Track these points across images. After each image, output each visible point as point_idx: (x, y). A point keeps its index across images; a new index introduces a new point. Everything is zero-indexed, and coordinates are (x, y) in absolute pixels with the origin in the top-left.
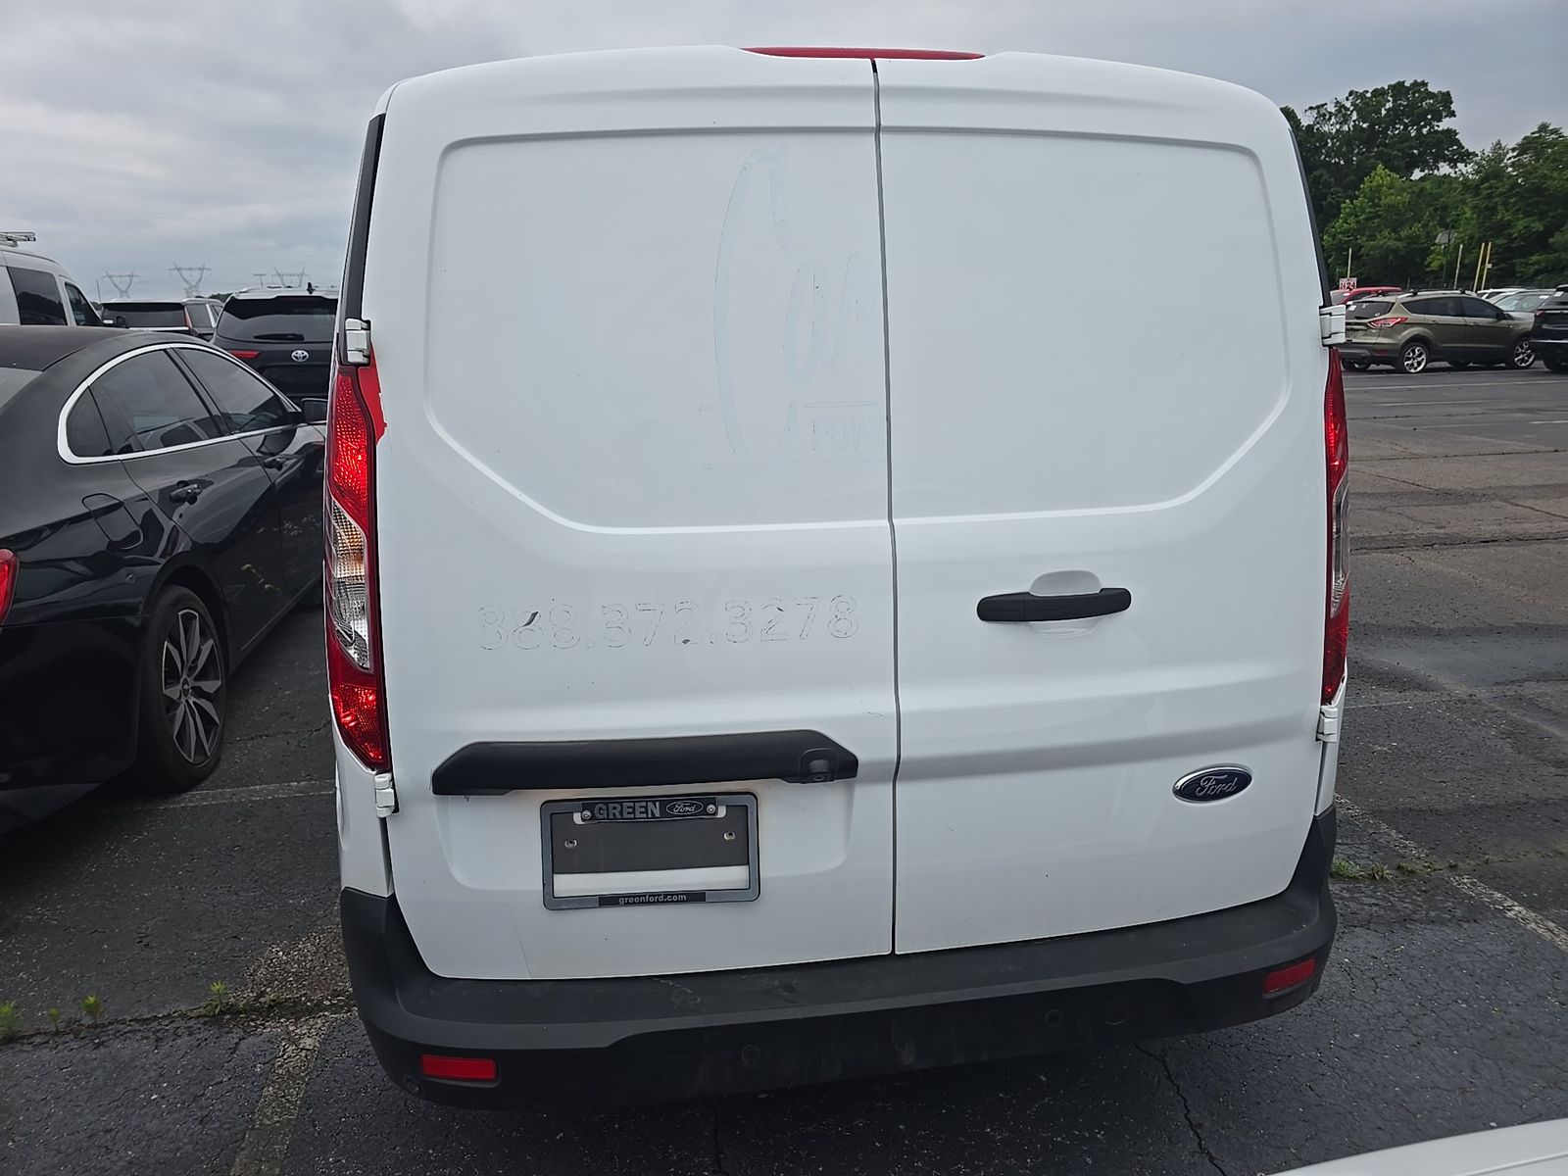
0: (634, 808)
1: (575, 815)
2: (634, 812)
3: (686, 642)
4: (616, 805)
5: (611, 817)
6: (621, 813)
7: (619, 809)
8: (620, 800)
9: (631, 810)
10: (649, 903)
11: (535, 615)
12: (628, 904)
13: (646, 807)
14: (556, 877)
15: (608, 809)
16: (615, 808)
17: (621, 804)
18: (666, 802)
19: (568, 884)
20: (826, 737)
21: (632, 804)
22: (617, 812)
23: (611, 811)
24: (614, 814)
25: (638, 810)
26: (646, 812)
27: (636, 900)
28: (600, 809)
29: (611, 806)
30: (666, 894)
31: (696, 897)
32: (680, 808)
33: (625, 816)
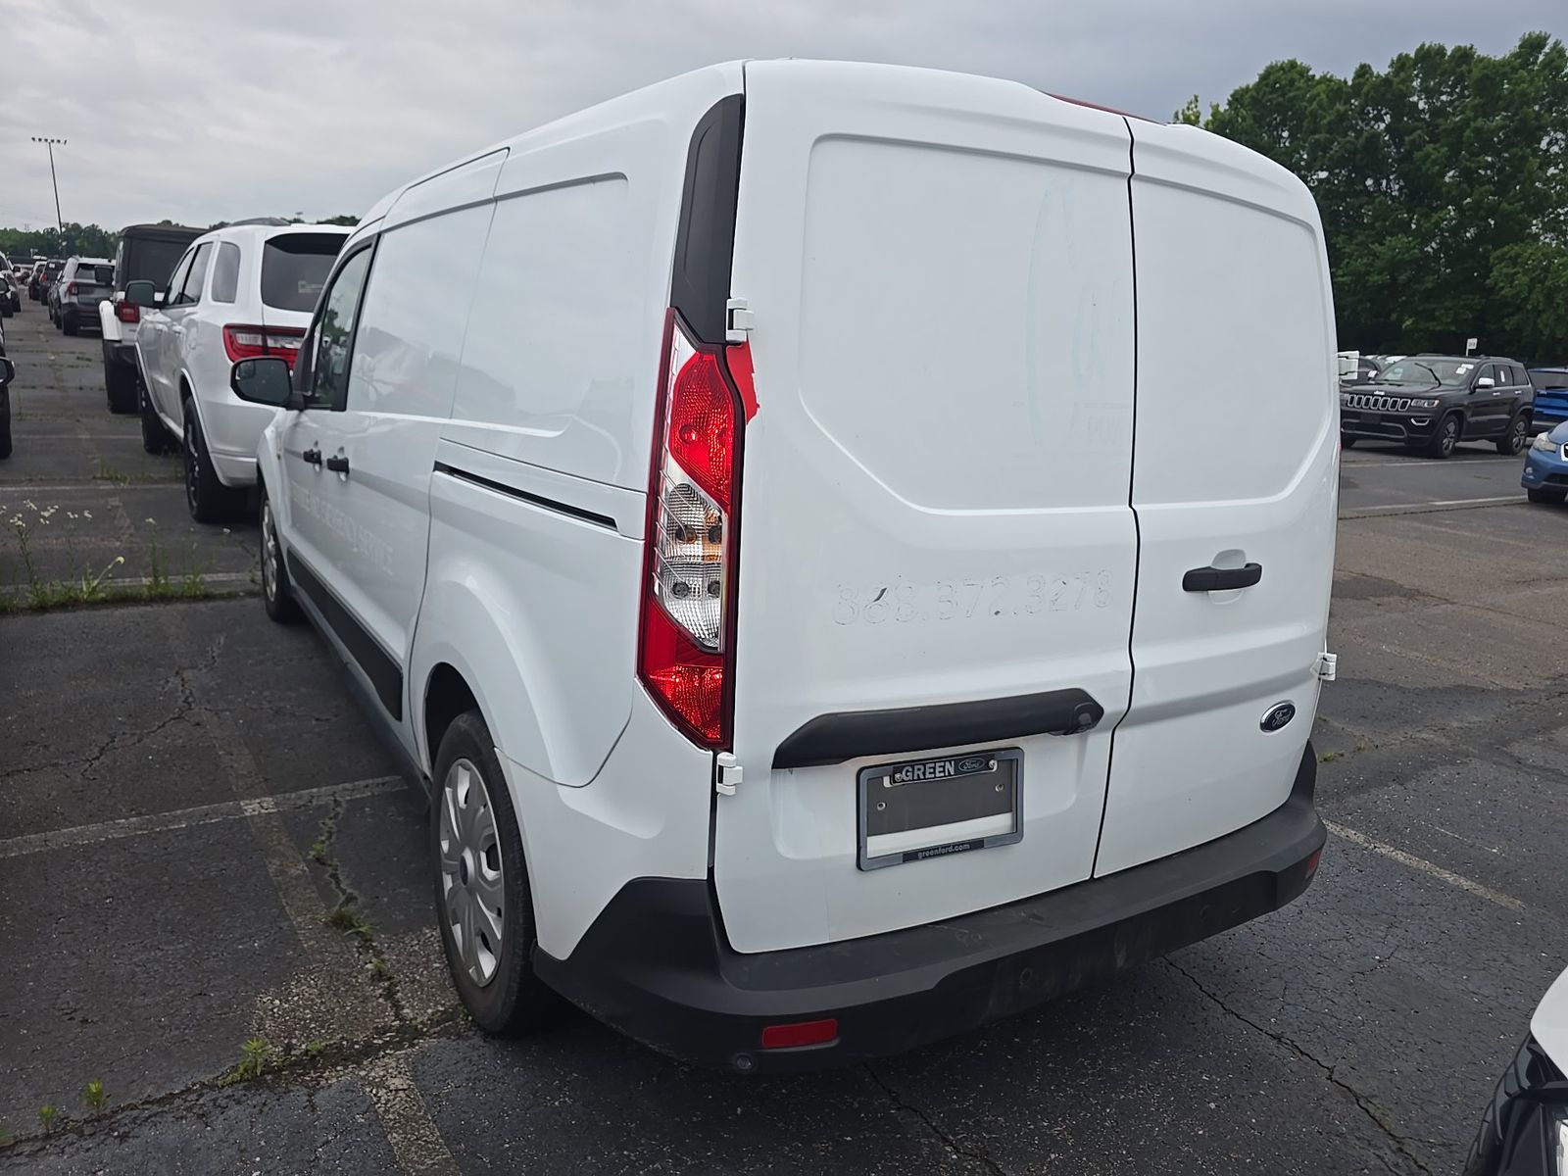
0: (934, 768)
1: (885, 778)
2: (934, 773)
3: (997, 613)
4: (919, 767)
5: (916, 778)
6: (924, 774)
7: (922, 771)
8: (923, 762)
9: (932, 770)
10: (941, 855)
11: (884, 591)
12: (925, 857)
13: (944, 767)
14: (868, 838)
15: (913, 772)
16: (919, 770)
17: (924, 765)
18: (958, 760)
19: (880, 845)
20: (1086, 694)
21: (933, 765)
22: (920, 773)
23: (916, 772)
24: (918, 775)
25: (937, 769)
26: (944, 771)
27: (932, 853)
28: (908, 771)
29: (916, 767)
30: (954, 845)
31: (976, 845)
32: (968, 765)
33: (928, 776)
